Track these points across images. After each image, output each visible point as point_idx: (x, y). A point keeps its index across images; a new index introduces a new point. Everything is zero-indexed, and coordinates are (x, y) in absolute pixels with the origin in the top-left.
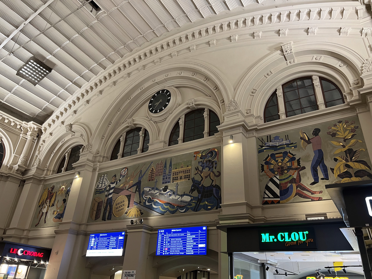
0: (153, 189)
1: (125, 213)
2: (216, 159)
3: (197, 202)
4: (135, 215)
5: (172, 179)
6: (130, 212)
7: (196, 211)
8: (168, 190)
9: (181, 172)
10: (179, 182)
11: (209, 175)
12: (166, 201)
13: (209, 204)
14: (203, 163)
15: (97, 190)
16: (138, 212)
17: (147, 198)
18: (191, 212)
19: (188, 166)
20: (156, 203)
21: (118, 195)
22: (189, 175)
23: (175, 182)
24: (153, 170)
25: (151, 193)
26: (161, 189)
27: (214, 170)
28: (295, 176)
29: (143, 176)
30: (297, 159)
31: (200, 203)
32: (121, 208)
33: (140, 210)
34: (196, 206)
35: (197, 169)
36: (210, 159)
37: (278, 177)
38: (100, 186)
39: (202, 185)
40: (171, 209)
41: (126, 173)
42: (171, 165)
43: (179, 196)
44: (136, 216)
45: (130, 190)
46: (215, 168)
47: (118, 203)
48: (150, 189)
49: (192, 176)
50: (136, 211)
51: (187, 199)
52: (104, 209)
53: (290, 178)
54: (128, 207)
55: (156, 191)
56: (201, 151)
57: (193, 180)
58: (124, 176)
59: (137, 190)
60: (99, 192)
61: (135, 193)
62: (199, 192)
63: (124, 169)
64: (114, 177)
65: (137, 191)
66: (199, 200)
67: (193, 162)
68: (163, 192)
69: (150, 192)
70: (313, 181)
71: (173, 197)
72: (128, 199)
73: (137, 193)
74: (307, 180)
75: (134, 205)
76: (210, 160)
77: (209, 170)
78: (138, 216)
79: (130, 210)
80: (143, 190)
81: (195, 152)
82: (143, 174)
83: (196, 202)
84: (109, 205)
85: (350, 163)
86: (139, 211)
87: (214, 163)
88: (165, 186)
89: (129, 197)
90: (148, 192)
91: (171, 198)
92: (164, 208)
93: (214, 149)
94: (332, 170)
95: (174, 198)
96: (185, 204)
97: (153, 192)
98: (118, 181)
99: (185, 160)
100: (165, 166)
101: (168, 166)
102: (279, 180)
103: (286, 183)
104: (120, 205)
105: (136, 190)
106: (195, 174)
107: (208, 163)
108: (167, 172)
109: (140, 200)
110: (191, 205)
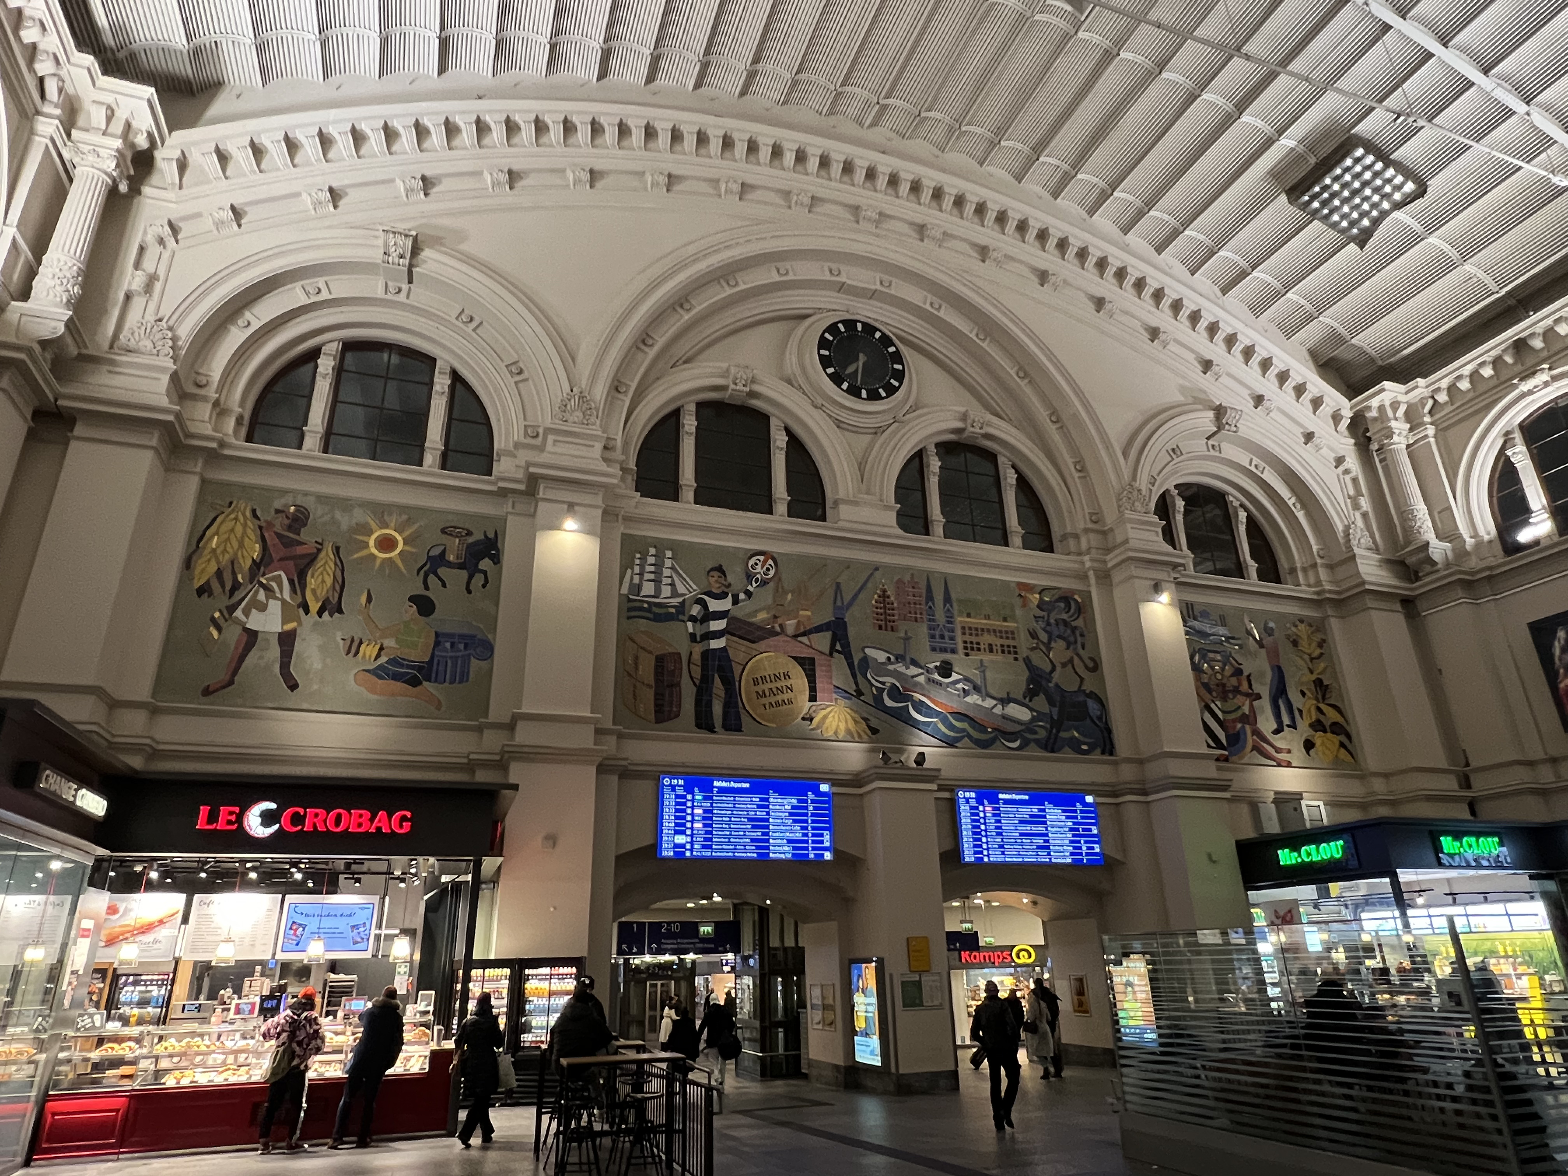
0: (899, 658)
1: (803, 719)
2: (1079, 623)
3: (1052, 728)
4: (848, 731)
5: (961, 646)
6: (825, 717)
7: (1053, 751)
8: (955, 677)
9: (988, 631)
10: (986, 658)
11: (1071, 661)
12: (956, 706)
13: (1081, 738)
14: (1048, 624)
15: (637, 604)
16: (856, 722)
17: (883, 683)
18: (1033, 751)
19: (1005, 620)
20: (920, 707)
21: (753, 646)
22: (1015, 647)
23: (975, 657)
24: (884, 595)
25: (895, 670)
26: (932, 666)
27: (1081, 652)
28: (1246, 709)
29: (850, 604)
30: (1246, 673)
31: (1058, 732)
32: (779, 698)
33: (865, 720)
34: (1049, 738)
35: (1033, 635)
36: (1065, 616)
37: (1218, 703)
38: (648, 589)
39: (1057, 685)
40: (974, 734)
41: (772, 572)
42: (947, 599)
43: (994, 702)
44: (853, 737)
45: (804, 639)
46: (1083, 647)
47: (763, 679)
48: (889, 659)
49: (1024, 652)
50: (848, 717)
51: (1021, 713)
52: (695, 689)
53: (1239, 713)
54: (813, 698)
55: (914, 670)
56: (1035, 586)
57: (1027, 661)
58: (764, 583)
59: (838, 647)
60: (650, 616)
61: (831, 654)
62: (1051, 702)
63: (762, 558)
64: (716, 574)
65: (838, 651)
66: (1057, 725)
67: (1019, 612)
68: (936, 676)
69: (891, 667)
70: (1275, 726)
71: (974, 699)
72: (804, 670)
73: (839, 658)
74: (1266, 723)
75: (835, 696)
76: (1065, 623)
77: (1068, 648)
78: (860, 736)
79: (823, 712)
80: (862, 655)
81: (1021, 586)
82: (847, 598)
83: (1048, 726)
84: (716, 676)
85: (1322, 706)
86: (859, 719)
87: (1077, 633)
88: (942, 662)
89: (808, 665)
90: (882, 663)
91: (968, 699)
92: (951, 727)
93: (1073, 592)
94: (1300, 711)
95: (980, 702)
96: (1019, 728)
97: (900, 667)
98: (742, 596)
99: (994, 599)
100: (930, 598)
101: (939, 598)
102: (1223, 712)
103: (1234, 721)
104: (773, 686)
105: (832, 650)
106: (1033, 649)
107: (1062, 628)
108: (940, 617)
109: (857, 684)
110: (1036, 733)
